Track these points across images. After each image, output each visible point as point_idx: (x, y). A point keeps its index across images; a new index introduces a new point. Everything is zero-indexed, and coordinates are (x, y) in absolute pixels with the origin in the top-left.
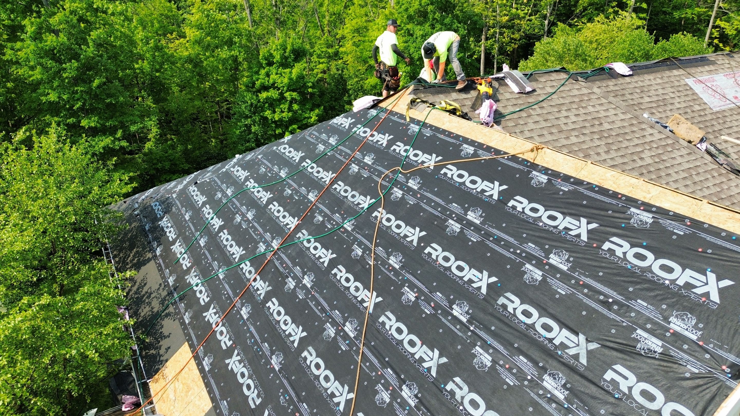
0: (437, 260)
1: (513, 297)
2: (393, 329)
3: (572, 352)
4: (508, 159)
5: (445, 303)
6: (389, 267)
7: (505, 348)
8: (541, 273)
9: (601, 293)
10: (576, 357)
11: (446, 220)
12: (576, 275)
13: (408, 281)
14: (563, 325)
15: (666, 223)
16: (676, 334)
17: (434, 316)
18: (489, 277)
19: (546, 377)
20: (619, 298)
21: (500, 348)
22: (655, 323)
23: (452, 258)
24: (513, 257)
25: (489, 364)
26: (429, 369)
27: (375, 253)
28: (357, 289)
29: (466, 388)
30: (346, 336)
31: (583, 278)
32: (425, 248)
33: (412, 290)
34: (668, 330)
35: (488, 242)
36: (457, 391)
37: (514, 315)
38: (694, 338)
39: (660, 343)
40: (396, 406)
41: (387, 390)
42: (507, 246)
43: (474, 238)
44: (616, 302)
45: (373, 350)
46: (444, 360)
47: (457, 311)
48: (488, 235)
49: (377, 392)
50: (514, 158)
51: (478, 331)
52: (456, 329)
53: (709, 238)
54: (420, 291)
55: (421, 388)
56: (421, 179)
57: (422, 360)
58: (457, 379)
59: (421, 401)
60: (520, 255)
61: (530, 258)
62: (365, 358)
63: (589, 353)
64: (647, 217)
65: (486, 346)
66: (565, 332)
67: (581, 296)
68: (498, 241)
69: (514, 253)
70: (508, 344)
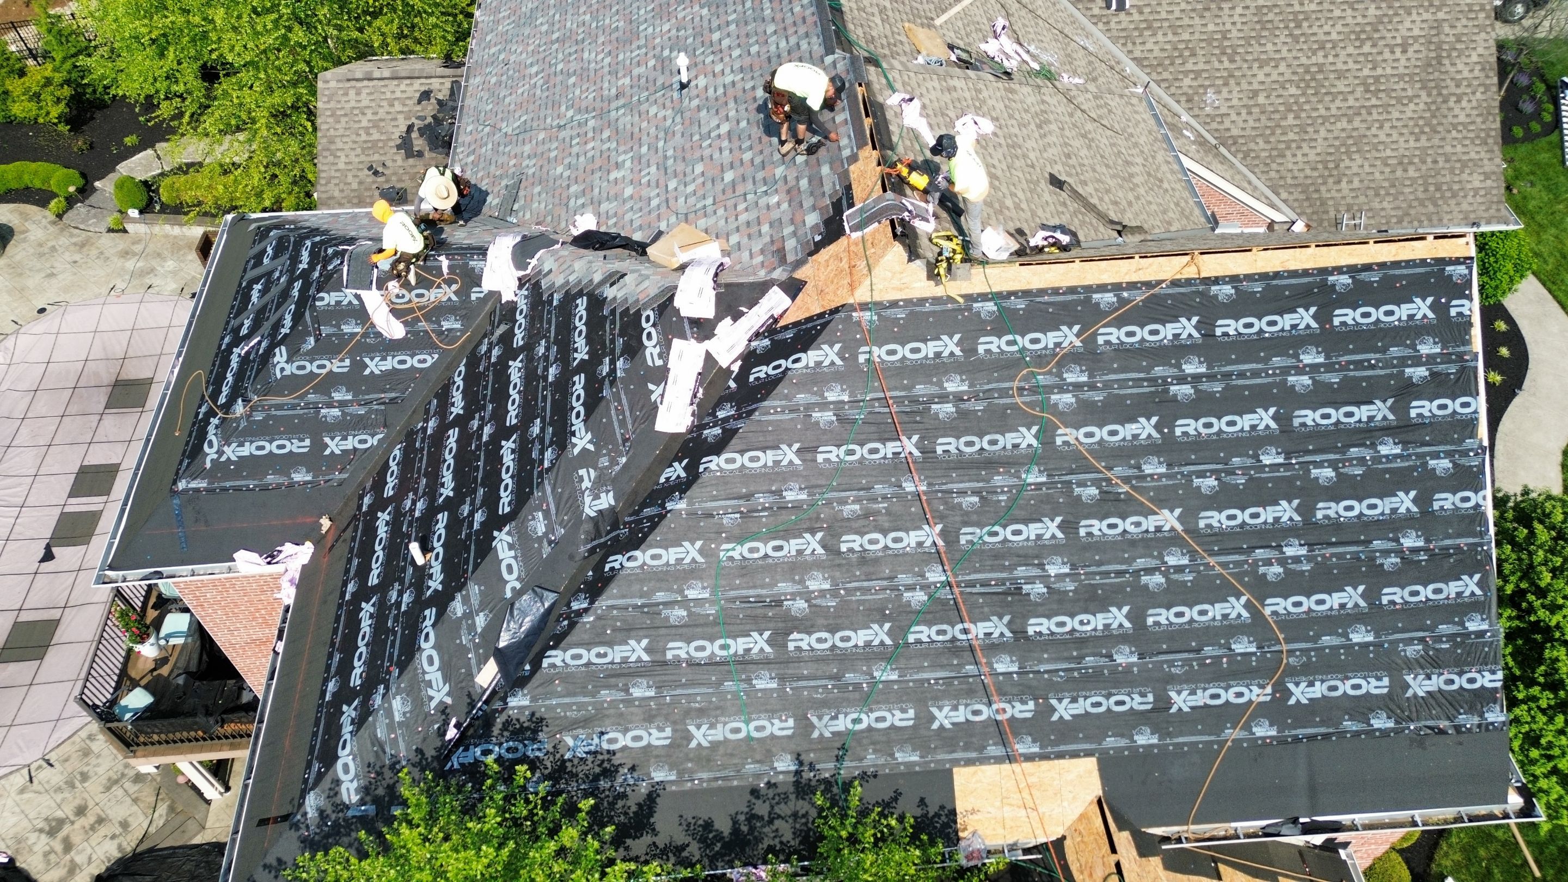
0: (1200, 434)
1: (1303, 412)
2: (1224, 520)
3: (1379, 417)
4: (1168, 287)
5: (1249, 462)
6: (1153, 479)
7: (1335, 453)
8: (1306, 377)
9: (1362, 361)
10: (1385, 418)
11: (1167, 391)
12: (1334, 360)
13: (1191, 473)
14: (1358, 404)
15: (1364, 276)
16: (1428, 355)
17: (1251, 479)
18: (1266, 411)
19: (1379, 448)
20: (1378, 356)
21: (1332, 456)
22: (1409, 358)
23: (1214, 420)
24: (1270, 380)
25: (1333, 474)
26: (1291, 519)
27: (1118, 478)
28: (1138, 524)
29: (1333, 504)
30: (1180, 569)
31: (1341, 359)
32: (1172, 431)
33: (1205, 477)
34: (1421, 356)
35: (1234, 383)
36: (1329, 512)
37: (1318, 425)
38: (1438, 350)
39: (1423, 369)
40: (1292, 566)
41: (1272, 564)
42: (1256, 374)
43: (1218, 387)
44: (1378, 360)
45: (1221, 552)
46: (1296, 502)
47: (1267, 460)
48: (1228, 375)
49: (1265, 575)
50: (1175, 283)
51: (1301, 460)
52: (1282, 473)
53: (1397, 272)
54: (1213, 472)
55: (1298, 537)
56: (1080, 366)
57: (1277, 520)
58: (1320, 505)
59: (1309, 545)
60: (1274, 374)
61: (1286, 371)
62: (1224, 565)
63: (1391, 409)
64: (1345, 279)
65: (1318, 465)
66: (1364, 408)
67: (1352, 374)
68: (1241, 375)
69: (1268, 375)
70: (1334, 450)
